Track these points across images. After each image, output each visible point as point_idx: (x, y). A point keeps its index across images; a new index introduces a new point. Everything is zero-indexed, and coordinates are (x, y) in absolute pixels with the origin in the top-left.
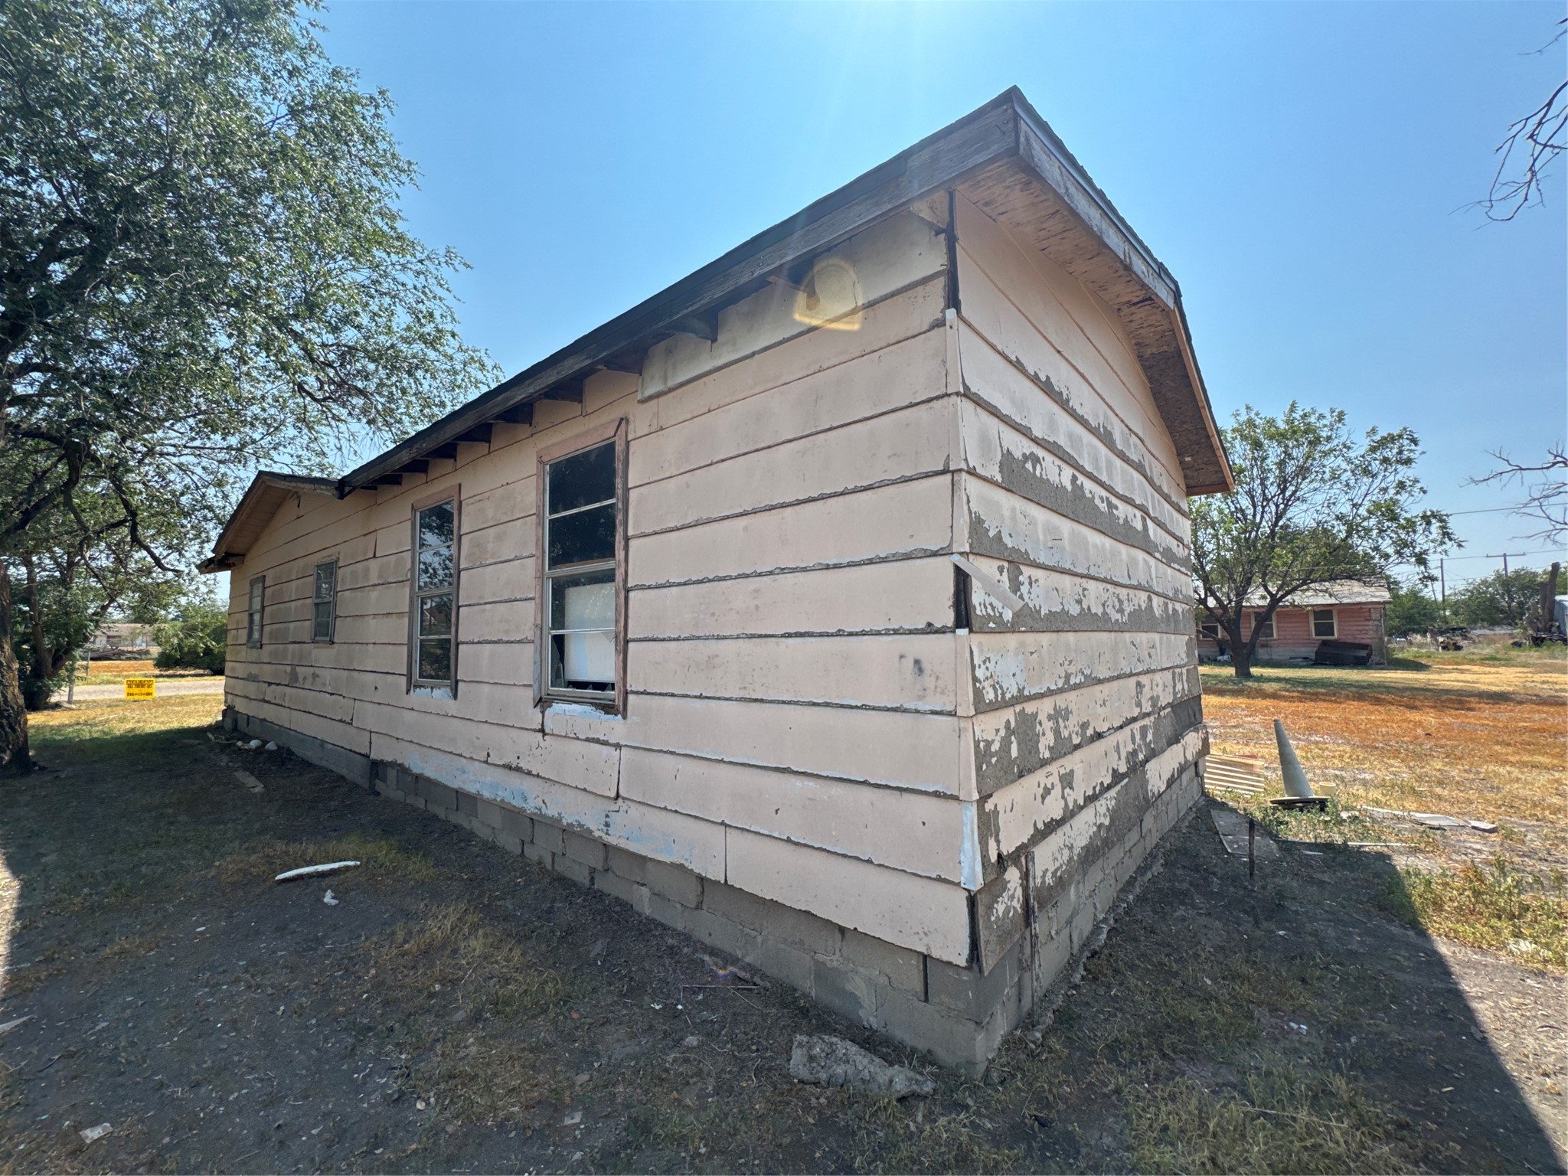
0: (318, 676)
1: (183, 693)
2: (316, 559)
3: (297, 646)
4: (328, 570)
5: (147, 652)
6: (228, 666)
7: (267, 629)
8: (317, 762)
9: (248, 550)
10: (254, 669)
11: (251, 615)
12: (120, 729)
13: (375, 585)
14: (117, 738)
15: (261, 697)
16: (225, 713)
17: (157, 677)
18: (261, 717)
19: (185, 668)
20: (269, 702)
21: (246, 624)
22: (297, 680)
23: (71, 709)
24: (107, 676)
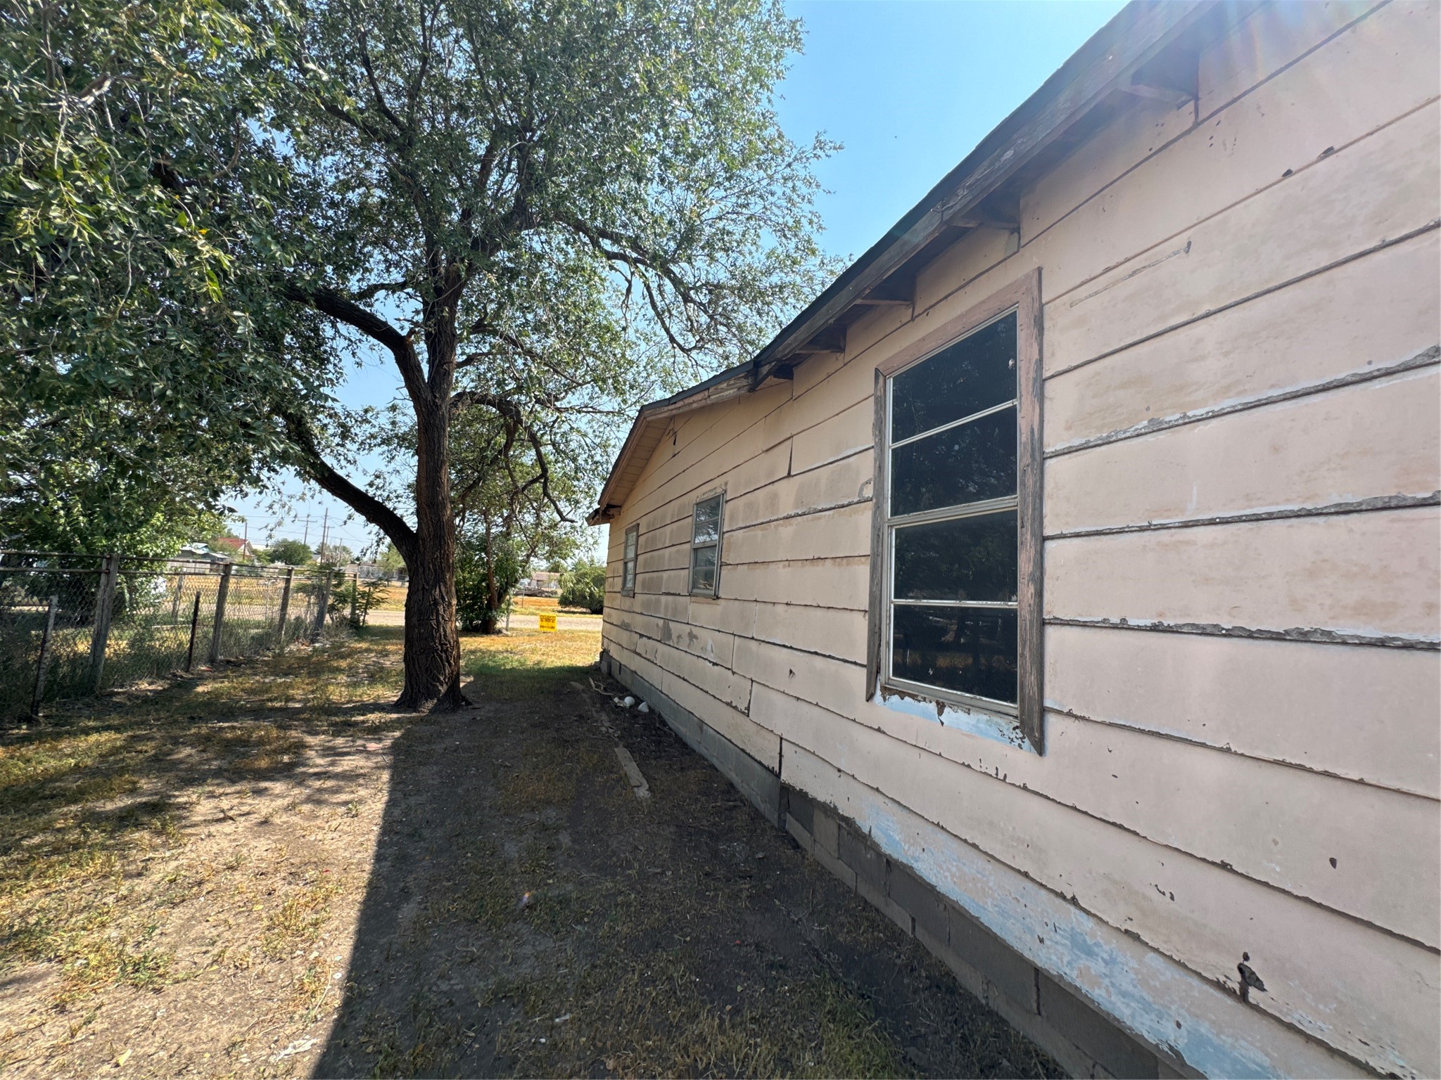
0: (696, 637)
1: (574, 628)
2: (694, 497)
3: (670, 598)
4: (713, 507)
5: (556, 593)
6: (606, 610)
7: (639, 577)
8: (695, 747)
9: (625, 501)
10: (627, 618)
11: (626, 564)
12: (531, 660)
13: (787, 518)
14: (528, 670)
15: (633, 648)
16: (602, 654)
17: (560, 612)
18: (633, 668)
19: (575, 607)
20: (639, 655)
21: (621, 572)
22: (670, 637)
23: (507, 636)
24: (532, 609)
